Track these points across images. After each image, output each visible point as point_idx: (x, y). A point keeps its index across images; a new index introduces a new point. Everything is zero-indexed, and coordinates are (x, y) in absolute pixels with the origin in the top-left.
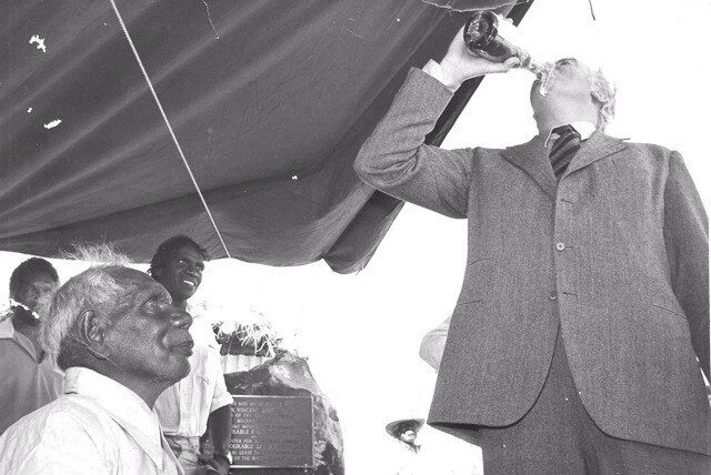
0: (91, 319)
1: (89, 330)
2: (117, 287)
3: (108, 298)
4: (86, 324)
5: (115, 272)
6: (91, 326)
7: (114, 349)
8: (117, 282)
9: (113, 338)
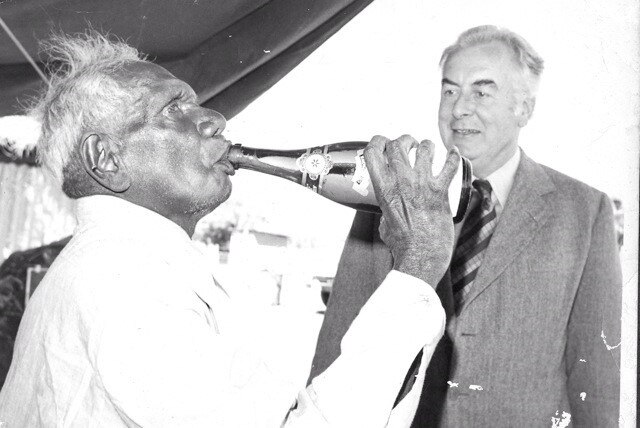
0: (96, 145)
1: (97, 159)
2: (121, 93)
3: (112, 109)
4: (91, 152)
5: (117, 71)
6: (98, 154)
7: (133, 177)
8: (121, 87)
9: (129, 161)
